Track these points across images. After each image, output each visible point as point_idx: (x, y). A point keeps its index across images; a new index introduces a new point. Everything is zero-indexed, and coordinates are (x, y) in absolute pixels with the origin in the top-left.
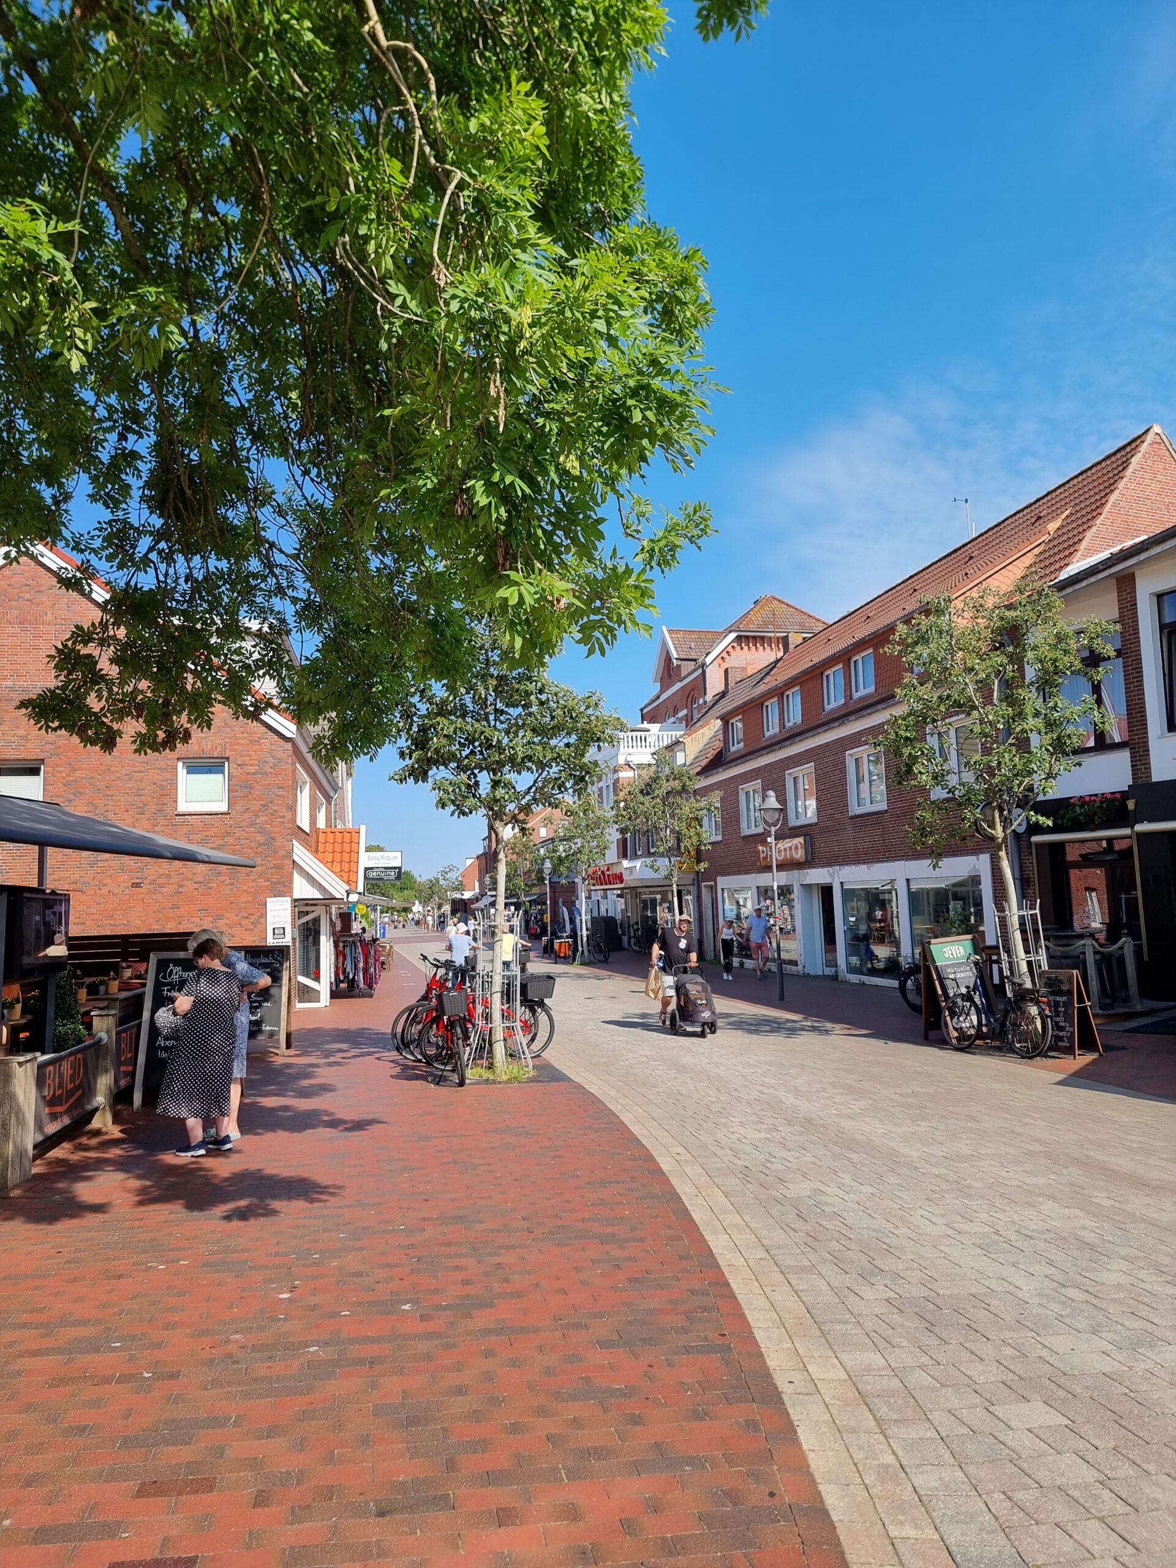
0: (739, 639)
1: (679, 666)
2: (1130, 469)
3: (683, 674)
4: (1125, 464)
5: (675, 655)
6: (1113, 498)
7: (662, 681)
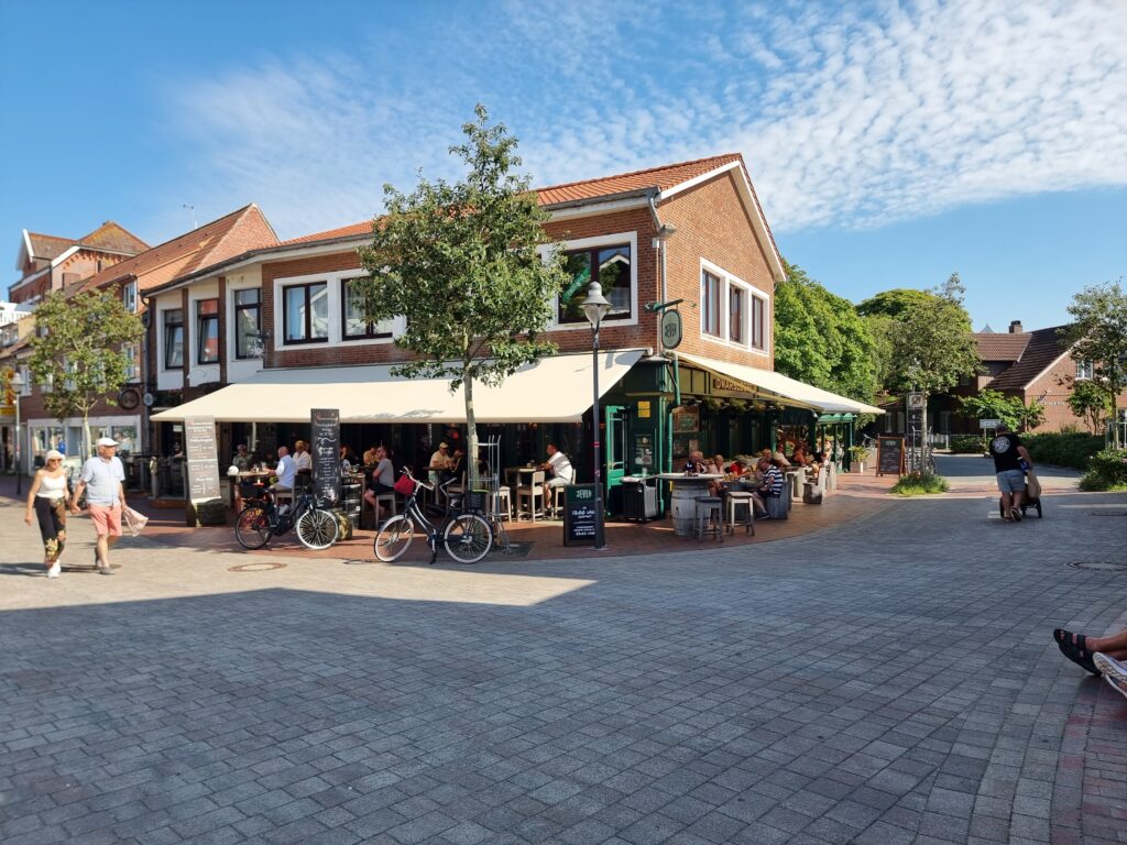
0: (82, 251)
1: (35, 263)
2: (236, 224)
3: (38, 269)
4: (235, 221)
5: (31, 254)
6: (224, 238)
7: (24, 270)
